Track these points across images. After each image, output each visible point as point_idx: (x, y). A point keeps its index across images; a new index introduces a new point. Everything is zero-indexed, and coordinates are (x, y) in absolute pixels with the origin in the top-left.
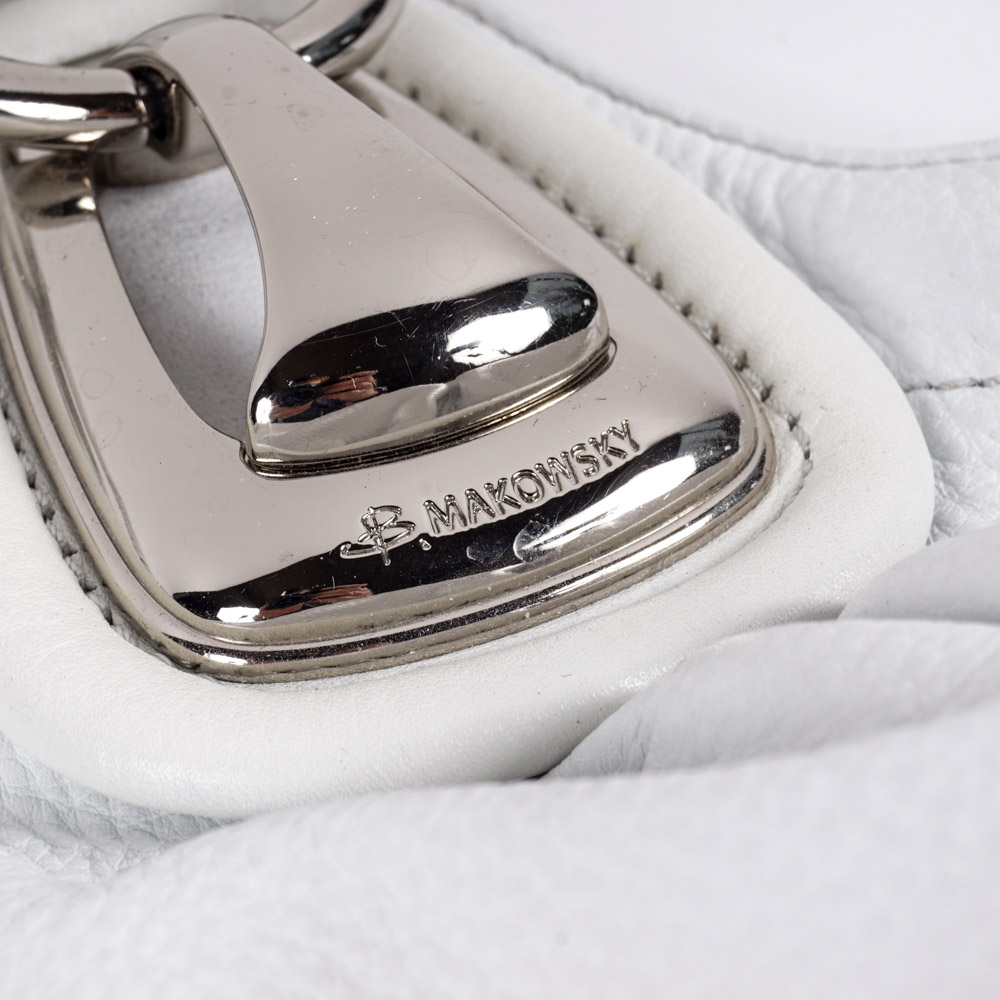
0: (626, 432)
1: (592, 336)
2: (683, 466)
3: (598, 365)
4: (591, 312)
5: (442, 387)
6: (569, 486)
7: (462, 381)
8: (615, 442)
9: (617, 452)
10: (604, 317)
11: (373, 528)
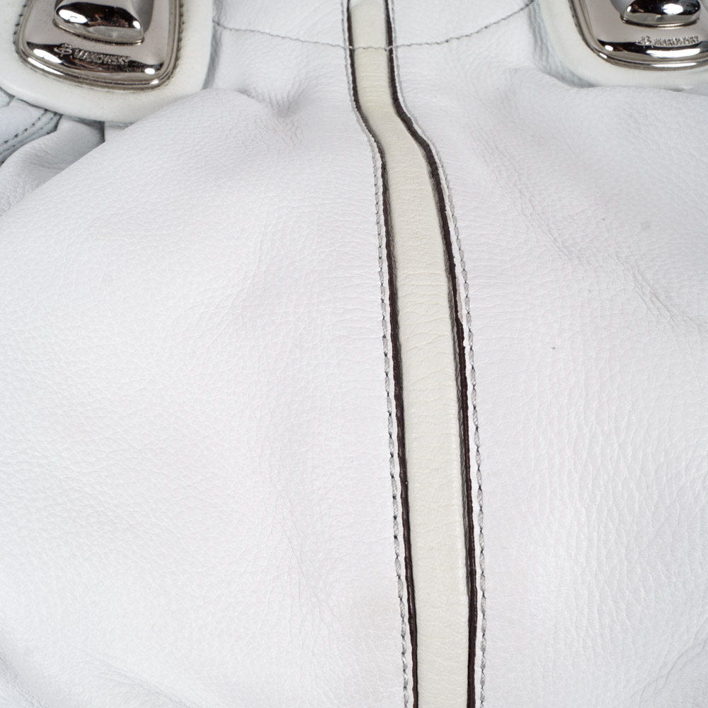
0: (697, 38)
1: (693, 17)
2: (696, 51)
3: (694, 22)
4: (696, 11)
5: (659, 16)
6: (683, 45)
7: (664, 16)
8: (694, 39)
9: (694, 41)
10: (699, 14)
11: (643, 39)
